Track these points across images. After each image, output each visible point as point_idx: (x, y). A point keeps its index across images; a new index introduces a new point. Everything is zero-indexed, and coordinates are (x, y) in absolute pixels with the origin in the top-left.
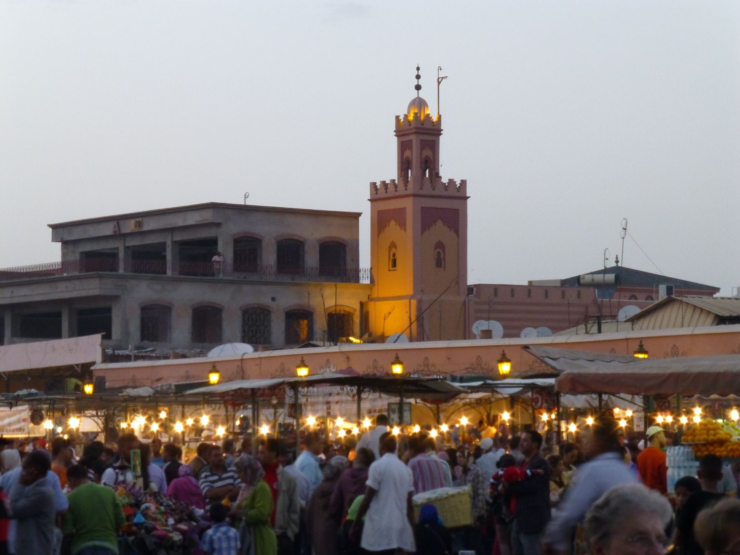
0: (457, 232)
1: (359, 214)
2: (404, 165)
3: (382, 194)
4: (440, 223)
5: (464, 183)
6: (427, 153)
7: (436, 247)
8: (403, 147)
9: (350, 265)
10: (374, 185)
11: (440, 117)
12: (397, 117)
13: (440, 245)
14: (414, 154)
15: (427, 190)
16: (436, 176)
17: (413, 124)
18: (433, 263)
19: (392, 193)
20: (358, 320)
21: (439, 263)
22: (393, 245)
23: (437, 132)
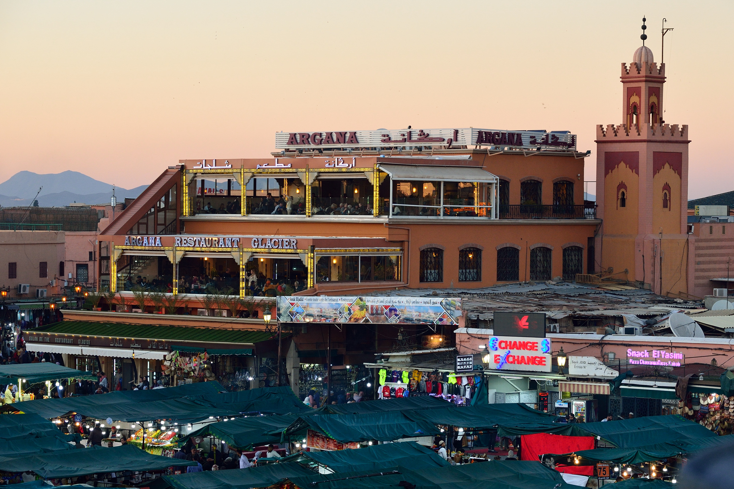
0: (680, 174)
1: (586, 153)
2: (630, 109)
3: (611, 136)
4: (667, 167)
5: (685, 127)
6: (654, 99)
7: (664, 189)
8: (629, 93)
10: (600, 128)
11: (663, 65)
12: (624, 64)
13: (667, 187)
14: (643, 102)
15: (658, 136)
16: (660, 120)
17: (643, 73)
18: (661, 204)
19: (622, 135)
20: (585, 254)
21: (665, 206)
22: (622, 186)
23: (662, 80)
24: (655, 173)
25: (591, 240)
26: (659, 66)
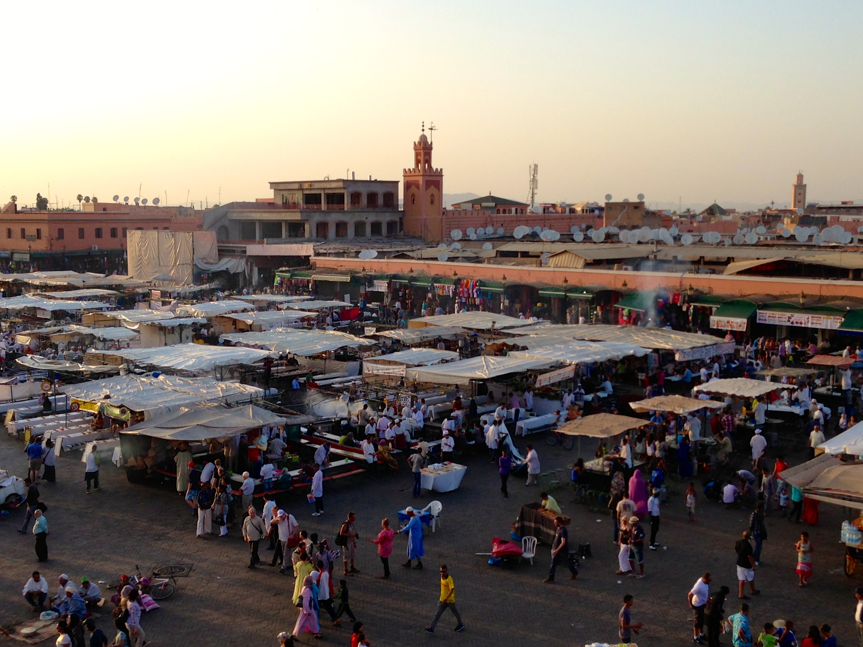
0: (439, 190)
1: (399, 182)
2: (418, 162)
3: (409, 174)
4: (432, 186)
5: (441, 170)
6: (427, 157)
8: (417, 155)
9: (395, 203)
10: (405, 170)
11: (431, 143)
12: (415, 143)
13: (432, 195)
14: (421, 158)
15: (428, 173)
16: (430, 167)
17: (422, 146)
18: (429, 202)
19: (413, 174)
20: (398, 225)
21: (432, 202)
22: (413, 195)
23: (431, 148)
24: (426, 189)
25: (401, 219)
26: (430, 143)
